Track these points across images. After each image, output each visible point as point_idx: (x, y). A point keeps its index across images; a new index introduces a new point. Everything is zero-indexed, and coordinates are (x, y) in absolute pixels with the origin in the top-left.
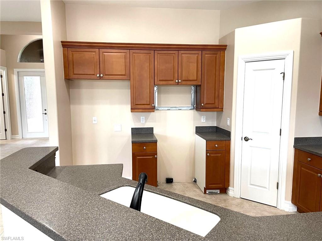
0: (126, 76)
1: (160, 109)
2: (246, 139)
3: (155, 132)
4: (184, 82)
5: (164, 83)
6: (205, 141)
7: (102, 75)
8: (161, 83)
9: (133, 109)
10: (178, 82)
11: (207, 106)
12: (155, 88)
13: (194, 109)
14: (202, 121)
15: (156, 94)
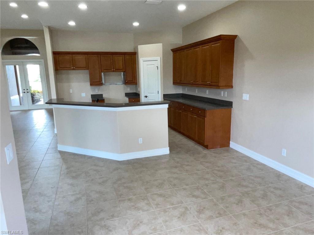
0: (86, 68)
1: (106, 84)
2: (146, 97)
3: (104, 96)
4: (116, 70)
5: (106, 71)
6: (128, 99)
7: (74, 68)
8: (105, 71)
9: (91, 85)
10: (114, 70)
11: (129, 82)
12: (102, 74)
13: (123, 84)
14: (128, 90)
15: (103, 77)
